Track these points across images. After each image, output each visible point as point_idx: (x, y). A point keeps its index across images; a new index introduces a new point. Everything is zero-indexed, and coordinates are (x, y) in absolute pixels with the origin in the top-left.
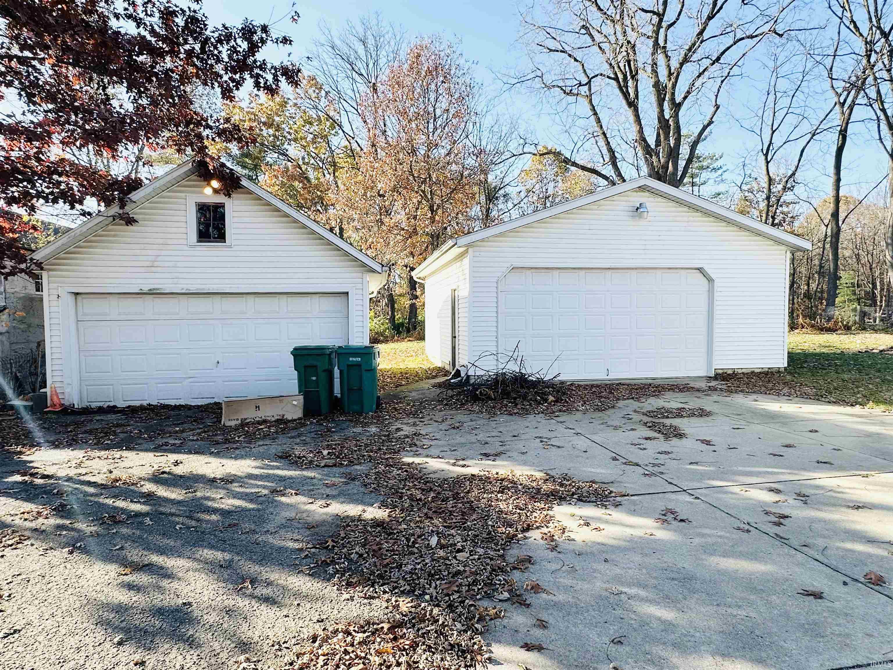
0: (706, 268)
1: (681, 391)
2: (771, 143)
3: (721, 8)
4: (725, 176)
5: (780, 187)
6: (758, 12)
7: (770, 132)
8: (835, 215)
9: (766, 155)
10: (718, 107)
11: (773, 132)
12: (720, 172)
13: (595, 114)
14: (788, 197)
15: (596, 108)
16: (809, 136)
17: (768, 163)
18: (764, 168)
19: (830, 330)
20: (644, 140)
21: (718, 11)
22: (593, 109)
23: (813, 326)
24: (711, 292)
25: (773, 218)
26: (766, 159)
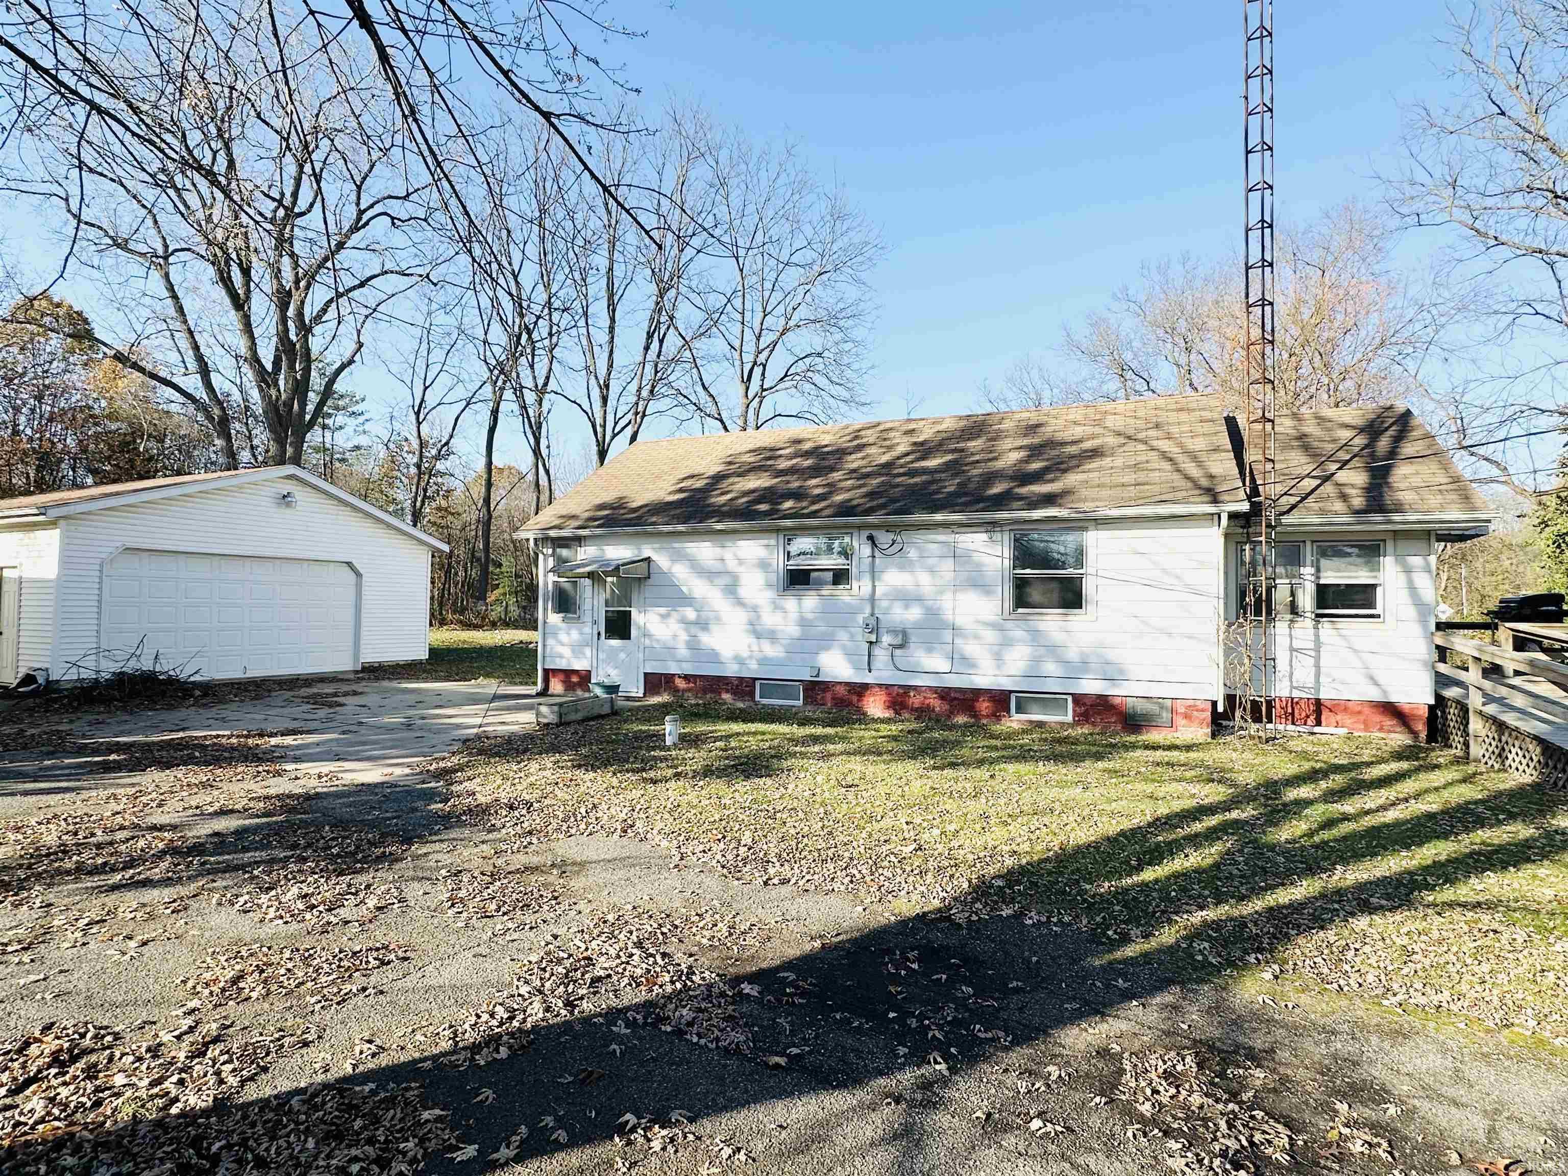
0: (354, 562)
1: (331, 682)
2: (423, 401)
3: (367, 223)
4: (367, 427)
5: (434, 452)
6: (411, 243)
7: (422, 387)
8: (487, 501)
9: (418, 414)
10: (361, 345)
11: (426, 388)
12: (361, 419)
13: (175, 297)
14: (440, 466)
15: (176, 288)
16: (464, 403)
17: (419, 423)
18: (415, 429)
19: (476, 627)
20: (258, 361)
21: (364, 226)
22: (171, 288)
23: (461, 622)
24: (359, 587)
25: (425, 490)
26: (418, 418)
